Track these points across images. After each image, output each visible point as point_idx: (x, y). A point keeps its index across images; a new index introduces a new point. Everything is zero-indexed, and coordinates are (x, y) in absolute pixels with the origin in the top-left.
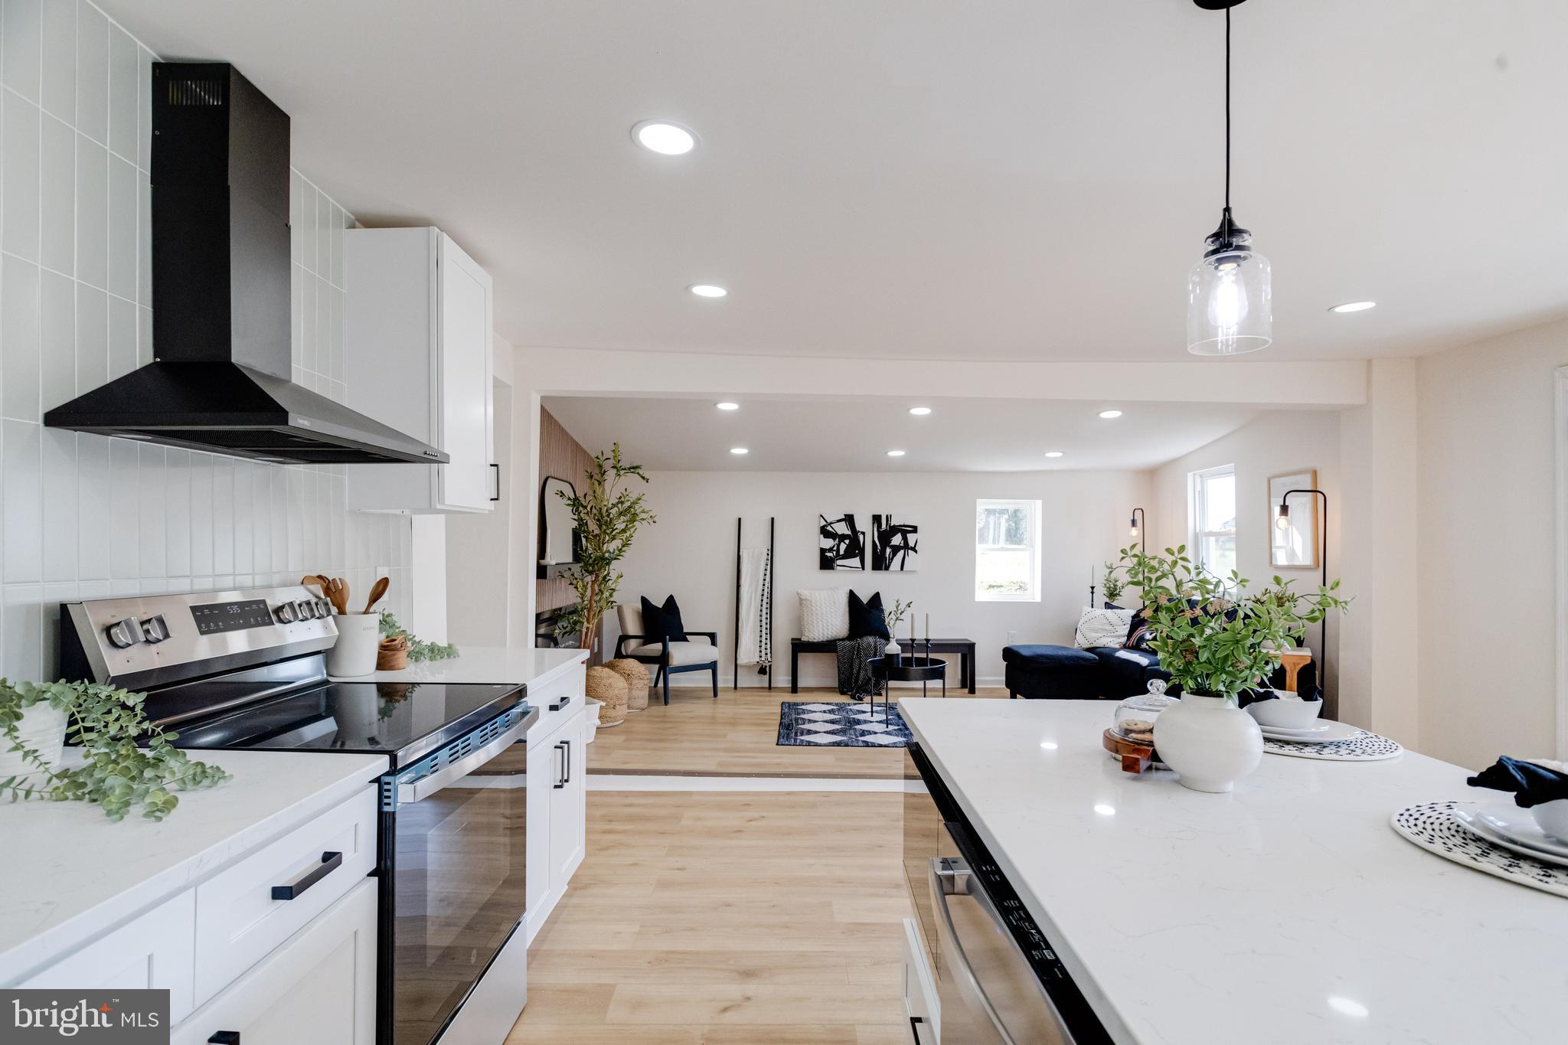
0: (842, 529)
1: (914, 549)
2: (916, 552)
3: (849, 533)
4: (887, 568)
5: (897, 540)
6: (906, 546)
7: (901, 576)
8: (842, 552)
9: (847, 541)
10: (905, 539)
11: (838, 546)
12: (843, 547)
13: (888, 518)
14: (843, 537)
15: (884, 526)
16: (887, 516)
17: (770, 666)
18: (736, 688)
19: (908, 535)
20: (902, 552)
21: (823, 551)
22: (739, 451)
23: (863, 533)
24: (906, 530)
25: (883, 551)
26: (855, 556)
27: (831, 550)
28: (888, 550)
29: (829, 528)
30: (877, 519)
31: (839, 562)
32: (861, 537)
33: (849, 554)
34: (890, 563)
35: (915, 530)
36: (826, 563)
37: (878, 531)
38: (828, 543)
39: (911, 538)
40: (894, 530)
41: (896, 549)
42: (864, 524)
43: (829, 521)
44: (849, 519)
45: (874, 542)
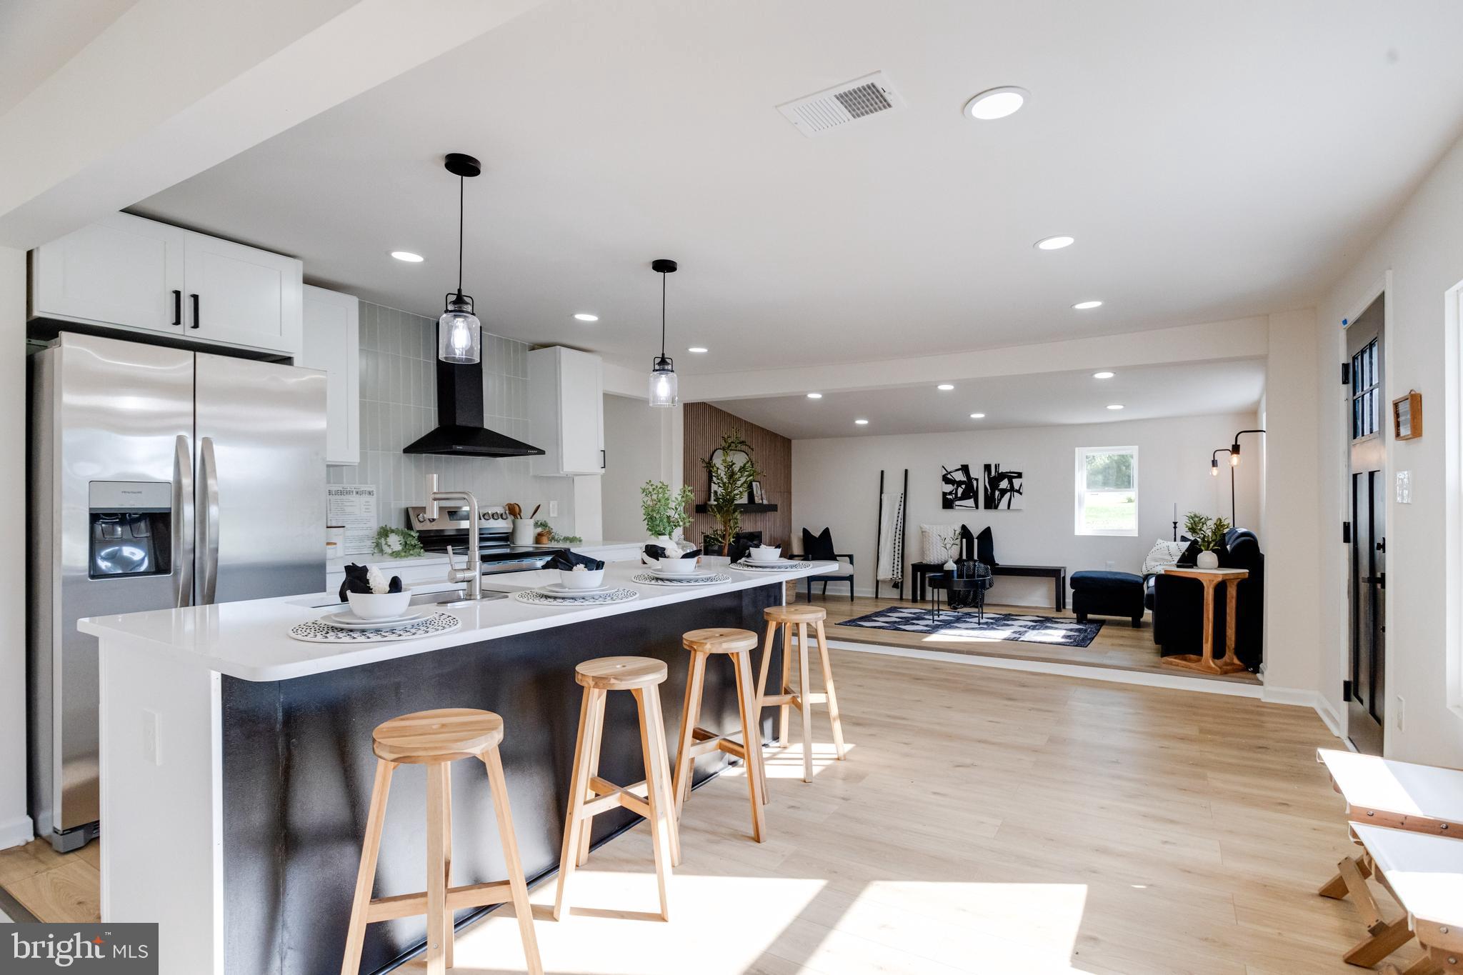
0: (959, 476)
1: (1018, 491)
2: (1021, 494)
3: (965, 479)
4: (996, 507)
5: (1004, 484)
6: (1012, 489)
7: (1009, 514)
8: (959, 495)
9: (963, 486)
10: (1011, 483)
11: (957, 490)
12: (960, 491)
13: (997, 466)
14: (959, 483)
15: (993, 473)
16: (996, 465)
17: (902, 582)
18: (877, 597)
19: (1014, 480)
20: (1009, 494)
21: (944, 494)
22: (861, 422)
23: (977, 480)
24: (1010, 476)
25: (993, 493)
26: (970, 498)
27: (950, 493)
28: (997, 493)
29: (949, 476)
30: (987, 467)
31: (957, 503)
32: (975, 483)
33: (964, 497)
34: (998, 503)
35: (1020, 475)
36: (948, 504)
37: (989, 477)
38: (949, 488)
39: (1016, 483)
40: (1002, 476)
41: (1003, 492)
42: (977, 472)
43: (949, 471)
44: (965, 469)
45: (985, 486)
